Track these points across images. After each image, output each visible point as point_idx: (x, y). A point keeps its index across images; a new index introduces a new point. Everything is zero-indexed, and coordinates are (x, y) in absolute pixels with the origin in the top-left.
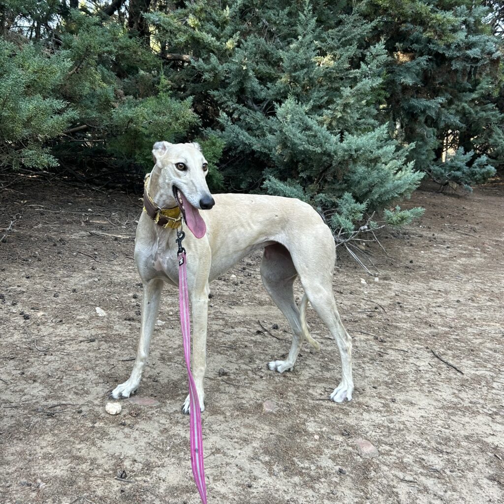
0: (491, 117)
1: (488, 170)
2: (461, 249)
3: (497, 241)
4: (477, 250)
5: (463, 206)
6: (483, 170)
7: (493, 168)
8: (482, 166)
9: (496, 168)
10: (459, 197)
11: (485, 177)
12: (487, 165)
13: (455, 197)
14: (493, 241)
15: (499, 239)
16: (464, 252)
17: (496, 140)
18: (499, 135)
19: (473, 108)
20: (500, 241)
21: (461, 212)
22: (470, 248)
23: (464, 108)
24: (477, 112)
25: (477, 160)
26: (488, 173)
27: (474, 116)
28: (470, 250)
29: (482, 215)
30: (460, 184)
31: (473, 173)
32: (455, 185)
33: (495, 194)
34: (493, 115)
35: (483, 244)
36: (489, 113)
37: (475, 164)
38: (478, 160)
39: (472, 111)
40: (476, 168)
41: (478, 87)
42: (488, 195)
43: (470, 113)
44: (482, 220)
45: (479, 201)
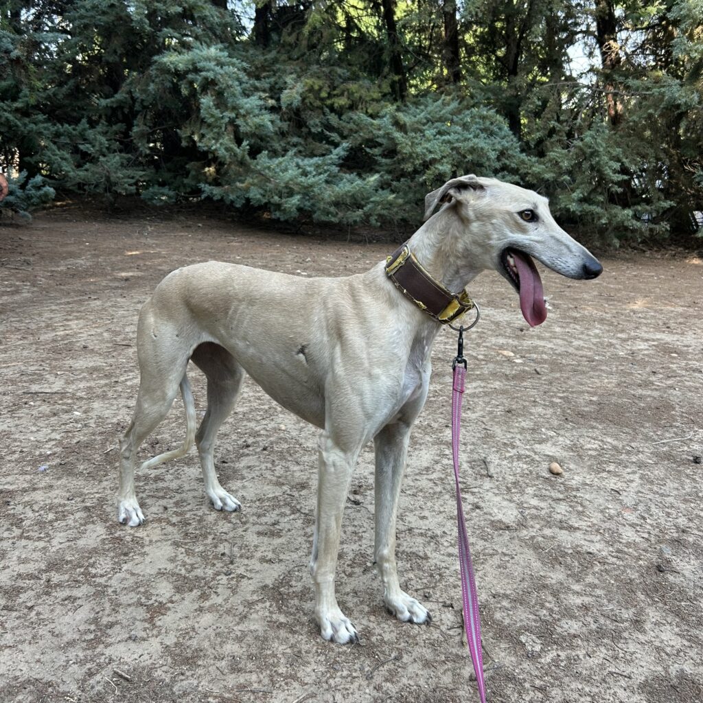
0: (42, 130)
1: (45, 192)
2: (7, 286)
3: (53, 271)
4: (26, 285)
5: (20, 236)
6: (42, 192)
7: (52, 190)
8: (38, 188)
9: (55, 188)
10: (17, 226)
11: (44, 199)
12: (44, 186)
13: (13, 227)
14: (48, 271)
15: (56, 269)
16: (9, 290)
17: (49, 157)
18: (54, 151)
19: (19, 120)
20: (56, 271)
21: (16, 244)
22: (17, 283)
23: (7, 119)
24: (25, 125)
25: (30, 181)
26: (46, 195)
27: (22, 129)
28: (18, 286)
29: (41, 245)
30: (16, 212)
31: (28, 197)
32: (10, 213)
33: (65, 220)
34: (45, 129)
35: (36, 276)
36: (41, 125)
37: (29, 186)
38: (32, 181)
39: (19, 123)
40: (30, 190)
41: (21, 95)
42: (56, 221)
43: (17, 126)
44: (40, 250)
45: (43, 229)
